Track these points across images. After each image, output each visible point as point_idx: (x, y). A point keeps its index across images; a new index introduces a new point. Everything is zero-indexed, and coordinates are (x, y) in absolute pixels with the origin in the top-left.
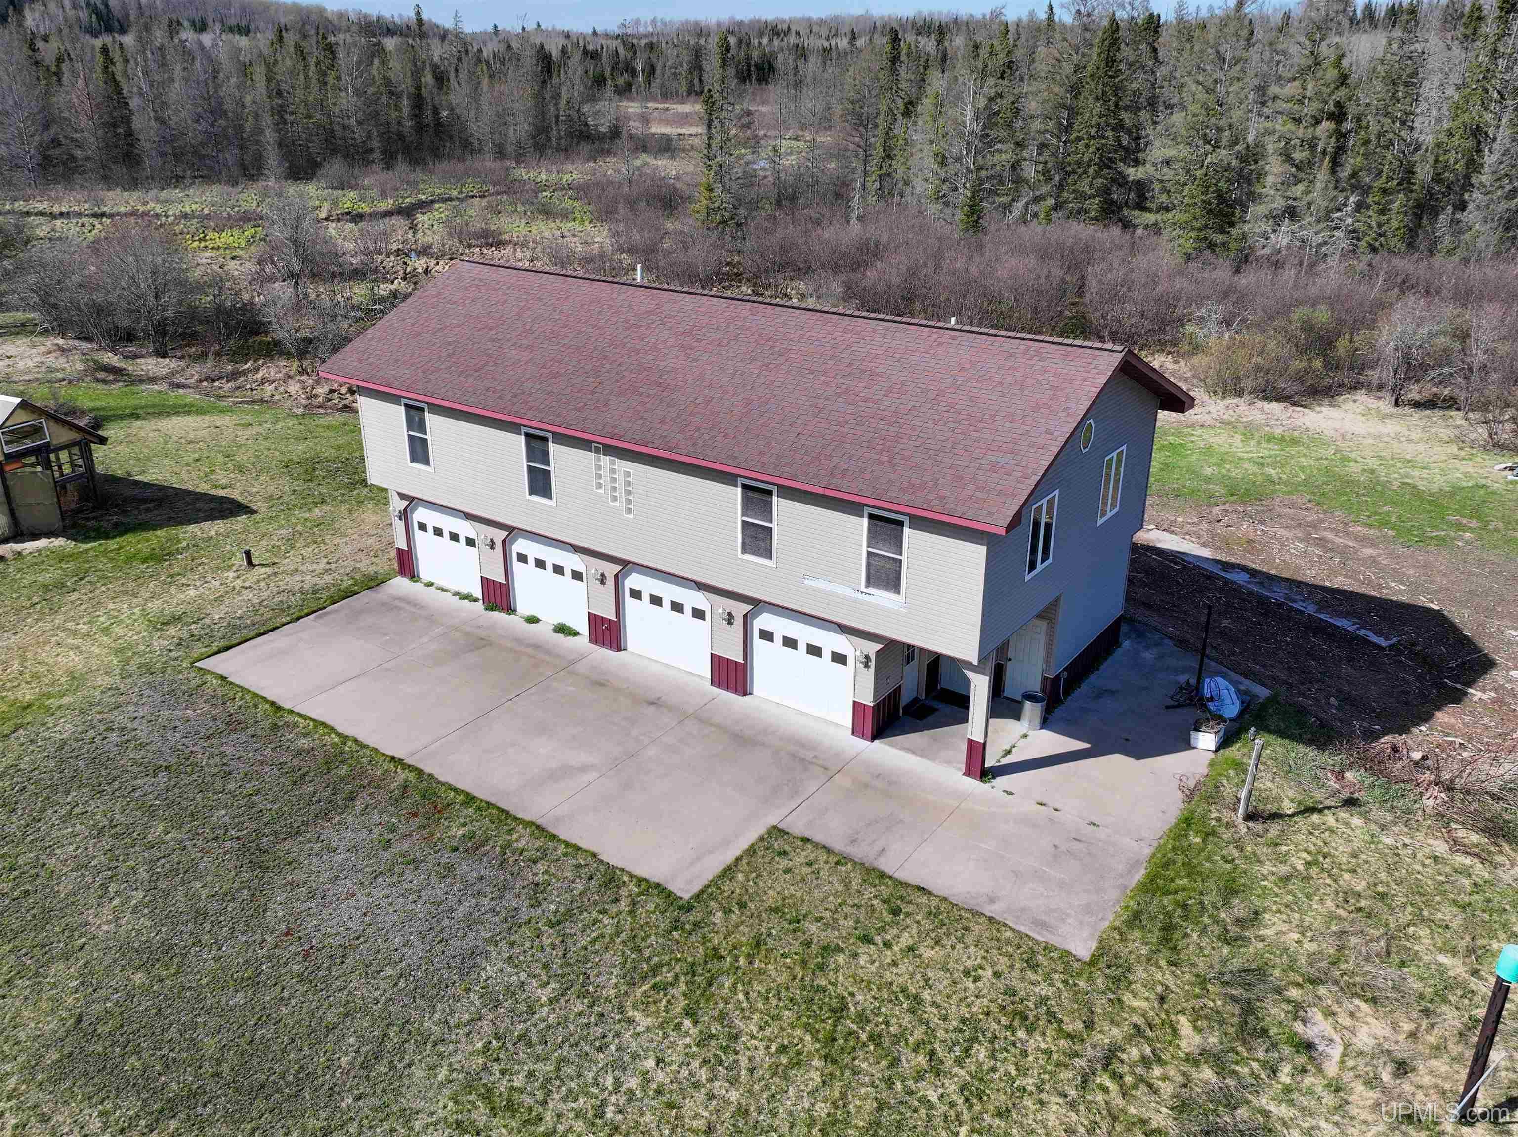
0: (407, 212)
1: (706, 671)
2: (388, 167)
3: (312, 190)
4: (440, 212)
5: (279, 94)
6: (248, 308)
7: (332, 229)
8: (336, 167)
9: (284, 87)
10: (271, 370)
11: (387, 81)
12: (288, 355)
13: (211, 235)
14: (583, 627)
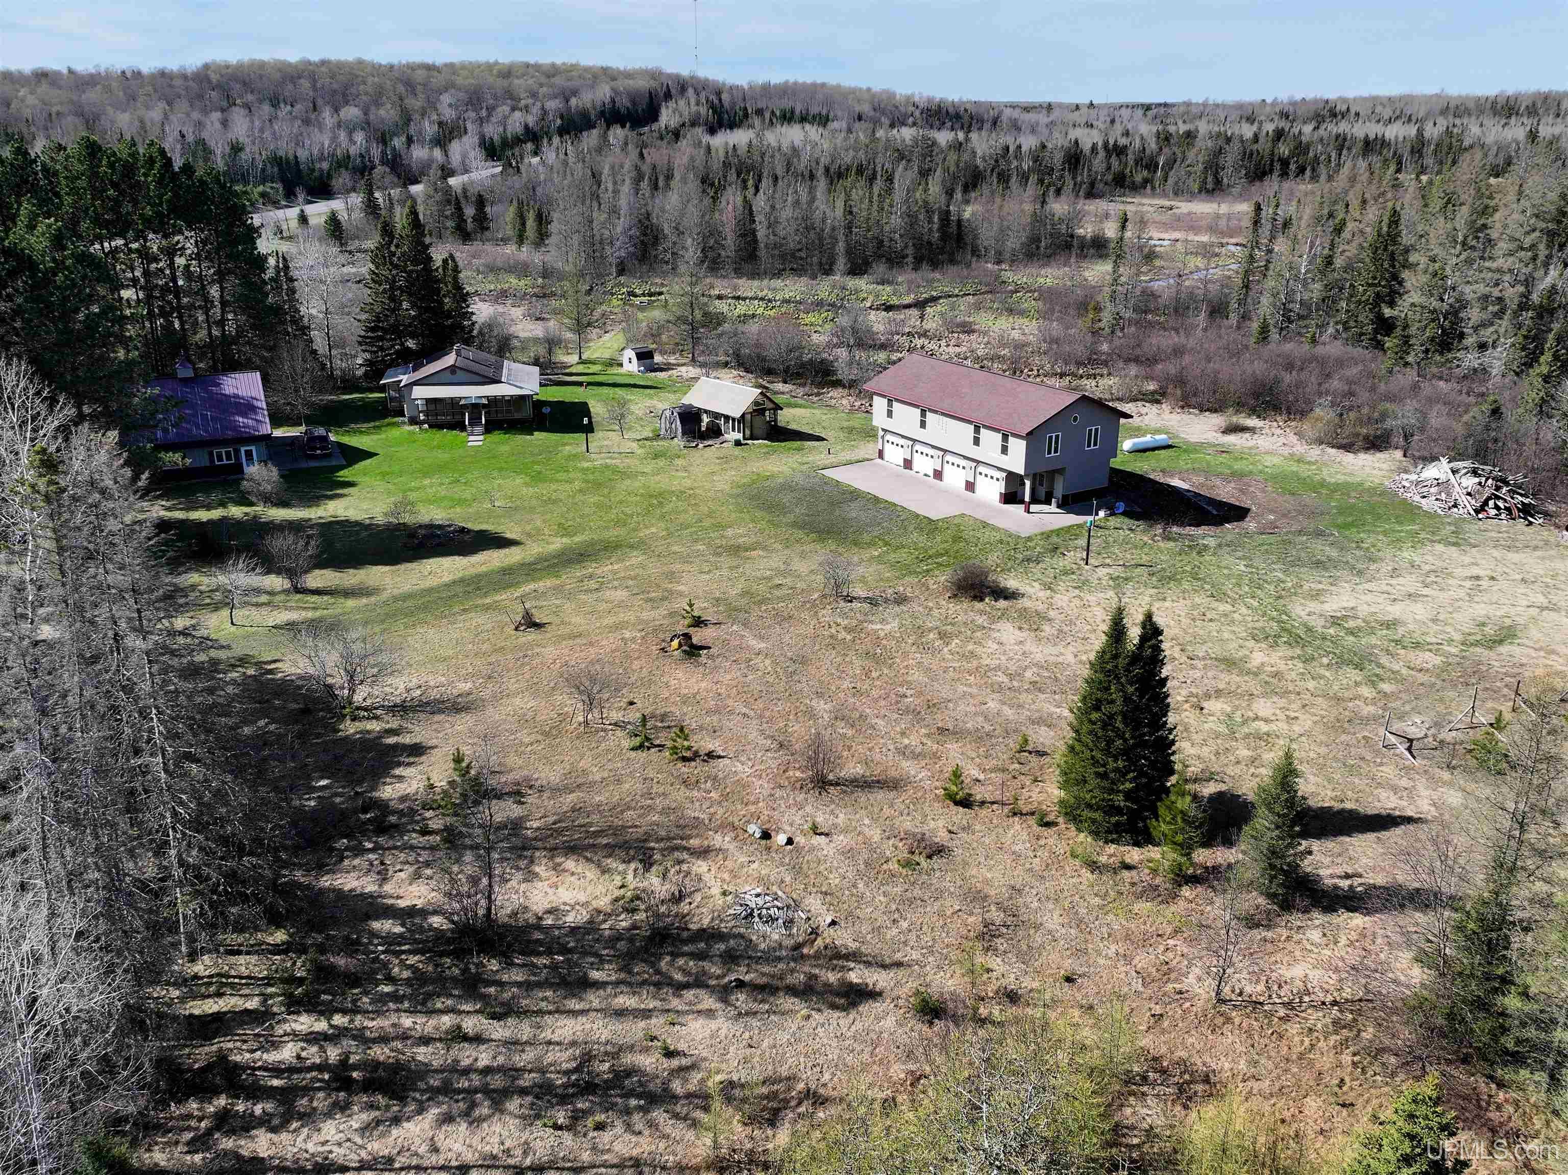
0: (920, 305)
1: (963, 485)
2: (915, 269)
3: (862, 283)
4: (942, 306)
5: (851, 213)
6: (823, 361)
7: (873, 316)
8: (880, 268)
9: (855, 210)
10: (836, 393)
11: (926, 202)
12: (844, 387)
13: (802, 315)
14: (931, 473)
